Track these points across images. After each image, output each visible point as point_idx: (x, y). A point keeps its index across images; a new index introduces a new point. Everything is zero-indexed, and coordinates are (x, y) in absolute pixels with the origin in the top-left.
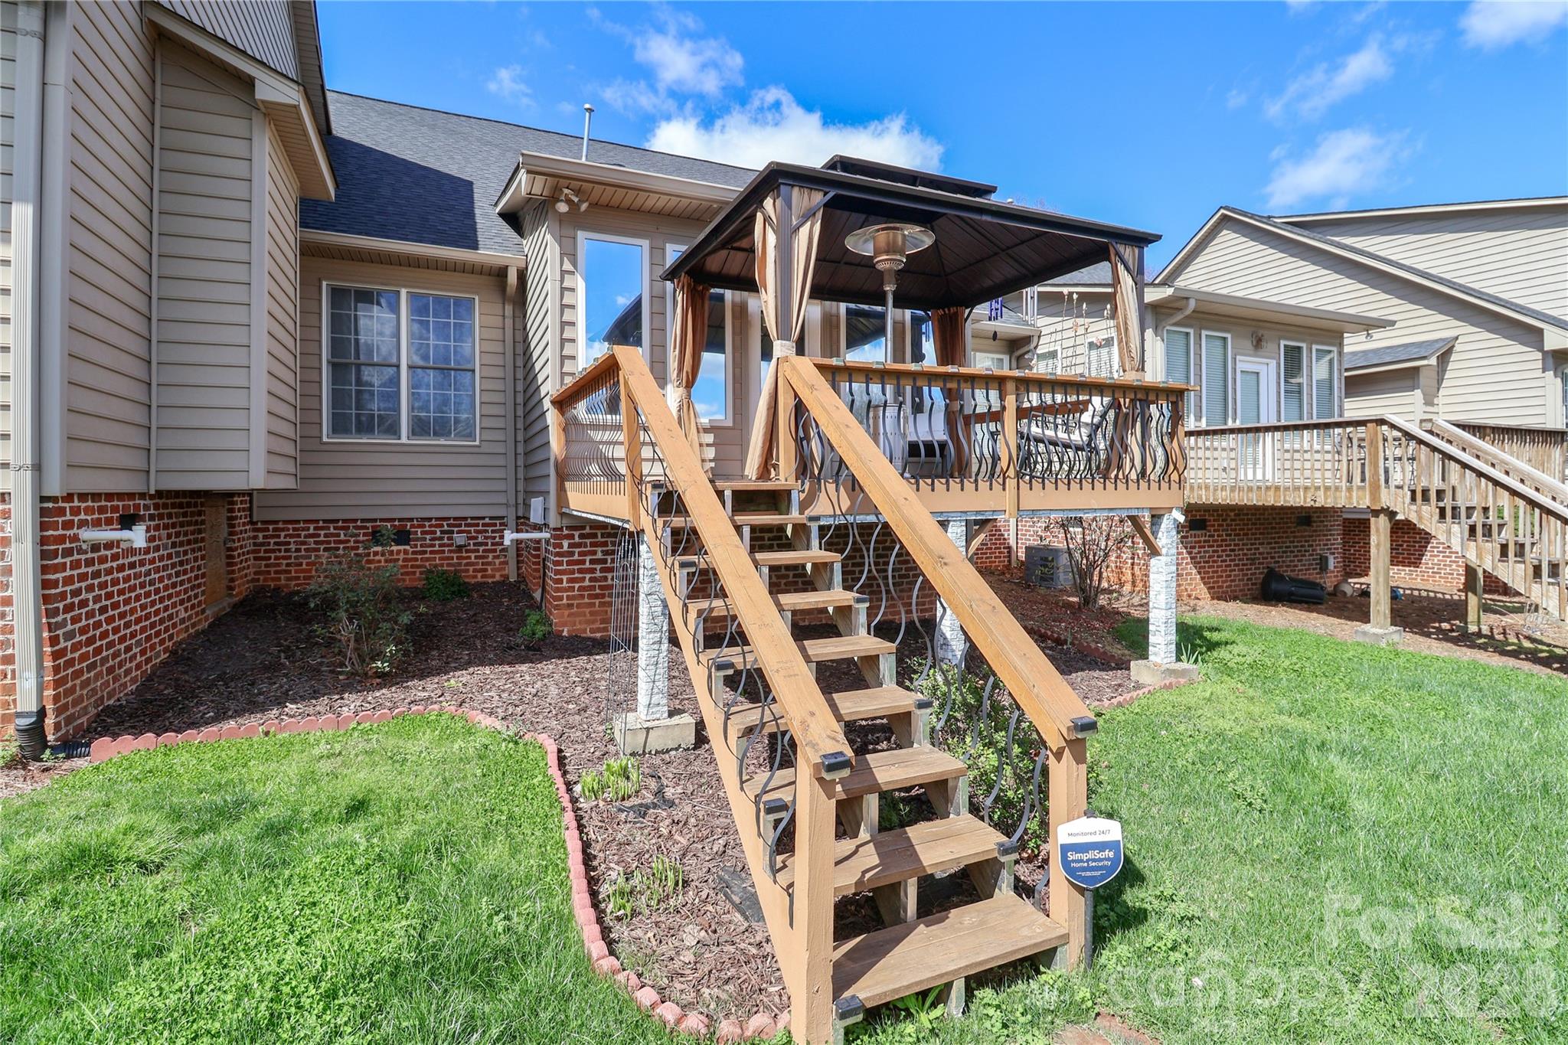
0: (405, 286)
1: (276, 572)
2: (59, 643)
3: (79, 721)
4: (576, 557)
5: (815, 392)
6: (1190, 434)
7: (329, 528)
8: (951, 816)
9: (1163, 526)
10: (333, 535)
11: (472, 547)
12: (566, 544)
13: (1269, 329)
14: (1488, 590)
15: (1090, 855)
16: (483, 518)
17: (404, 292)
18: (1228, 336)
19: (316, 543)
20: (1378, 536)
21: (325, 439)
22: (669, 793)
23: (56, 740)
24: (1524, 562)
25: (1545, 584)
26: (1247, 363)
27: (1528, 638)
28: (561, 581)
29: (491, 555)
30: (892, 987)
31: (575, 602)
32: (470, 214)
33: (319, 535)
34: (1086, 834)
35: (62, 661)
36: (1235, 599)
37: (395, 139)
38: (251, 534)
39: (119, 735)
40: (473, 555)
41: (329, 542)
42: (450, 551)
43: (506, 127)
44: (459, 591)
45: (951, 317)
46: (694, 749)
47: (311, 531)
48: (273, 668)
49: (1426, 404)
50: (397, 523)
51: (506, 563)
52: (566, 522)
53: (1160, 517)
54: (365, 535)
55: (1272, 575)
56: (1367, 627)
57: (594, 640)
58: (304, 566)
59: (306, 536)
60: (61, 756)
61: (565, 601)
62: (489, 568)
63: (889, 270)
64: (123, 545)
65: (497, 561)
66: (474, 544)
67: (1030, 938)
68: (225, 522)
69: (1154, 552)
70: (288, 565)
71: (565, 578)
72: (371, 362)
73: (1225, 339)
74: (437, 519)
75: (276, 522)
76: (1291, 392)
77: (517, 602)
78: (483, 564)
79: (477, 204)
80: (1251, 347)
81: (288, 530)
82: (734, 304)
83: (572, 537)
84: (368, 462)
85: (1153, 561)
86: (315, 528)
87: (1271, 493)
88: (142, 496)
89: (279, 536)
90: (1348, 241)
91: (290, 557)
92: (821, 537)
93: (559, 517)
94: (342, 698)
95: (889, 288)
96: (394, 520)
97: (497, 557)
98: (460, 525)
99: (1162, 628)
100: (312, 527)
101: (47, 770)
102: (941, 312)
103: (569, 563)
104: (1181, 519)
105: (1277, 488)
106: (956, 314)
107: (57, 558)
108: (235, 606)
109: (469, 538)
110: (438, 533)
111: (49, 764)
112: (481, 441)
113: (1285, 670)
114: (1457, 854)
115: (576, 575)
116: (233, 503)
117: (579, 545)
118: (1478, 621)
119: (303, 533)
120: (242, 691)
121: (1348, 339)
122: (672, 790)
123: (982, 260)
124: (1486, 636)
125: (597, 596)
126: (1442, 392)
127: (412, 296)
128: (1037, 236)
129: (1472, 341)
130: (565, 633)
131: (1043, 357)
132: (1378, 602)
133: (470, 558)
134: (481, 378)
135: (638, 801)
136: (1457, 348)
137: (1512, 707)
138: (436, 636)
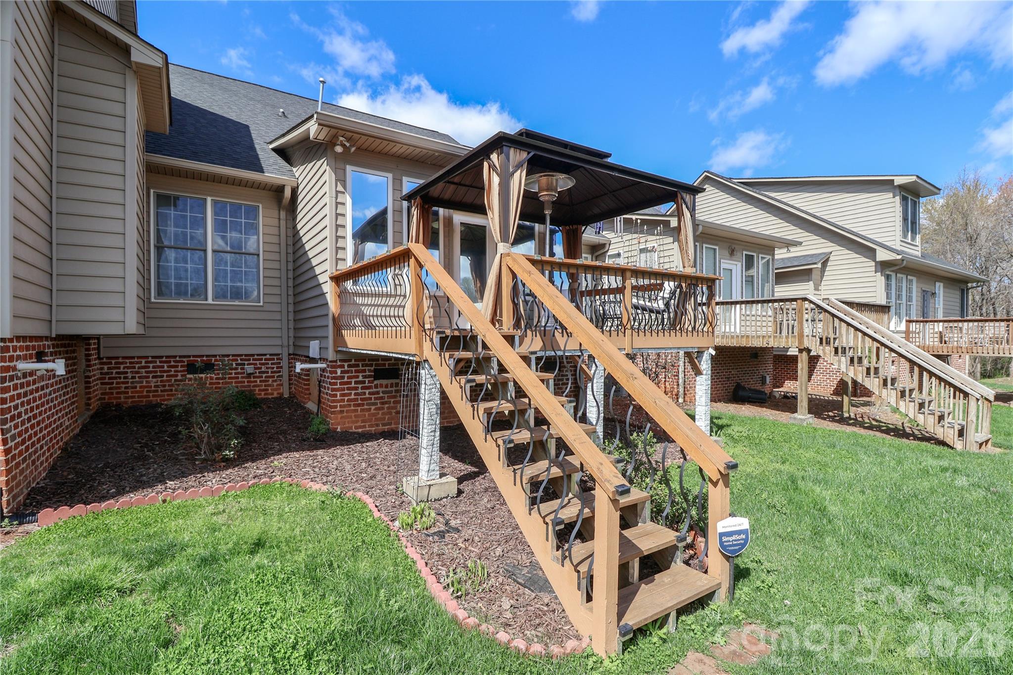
0: (210, 196)
1: (118, 393)
2: (8, 444)
3: (19, 499)
4: (346, 380)
5: (532, 276)
6: (717, 304)
7: (156, 362)
8: (640, 524)
9: (704, 358)
10: (159, 367)
11: (258, 374)
12: (339, 371)
13: (739, 245)
14: (855, 394)
15: (734, 538)
16: (265, 355)
17: (209, 199)
18: (717, 248)
19: (146, 372)
20: (802, 364)
21: (153, 300)
22: (453, 523)
23: (8, 512)
24: (878, 377)
25: (889, 389)
26: (726, 264)
27: (873, 419)
28: (336, 396)
29: (271, 380)
30: (644, 617)
31: (345, 409)
32: (252, 148)
33: (149, 367)
34: (731, 526)
35: (9, 456)
36: (720, 401)
37: (188, 92)
38: (99, 366)
39: (59, 507)
40: (258, 380)
41: (156, 372)
42: (243, 377)
43: (262, 88)
44: (254, 404)
45: (573, 231)
46: (456, 497)
47: (143, 364)
48: (142, 458)
49: (815, 290)
50: (205, 358)
51: (282, 385)
52: (340, 357)
53: (702, 352)
54: (182, 366)
55: (738, 387)
56: (796, 415)
57: (358, 433)
58: (138, 389)
59: (139, 368)
60: (15, 523)
61: (338, 409)
62: (270, 388)
63: (548, 201)
64: (39, 373)
65: (275, 384)
66: (259, 373)
67: (703, 586)
68: (84, 357)
69: (698, 372)
70: (126, 388)
71: (338, 393)
72: (186, 247)
73: (715, 250)
74: (233, 355)
75: (117, 358)
76: (748, 281)
77: (296, 411)
78: (265, 386)
79: (256, 141)
80: (728, 255)
81: (126, 363)
82: (444, 218)
83: (343, 366)
84: (182, 316)
85: (698, 378)
86: (146, 362)
87: (744, 339)
88: (47, 338)
89: (119, 368)
90: (773, 195)
91: (127, 383)
92: (537, 364)
93: (335, 354)
94: (204, 476)
95: (548, 212)
96: (203, 356)
97: (275, 381)
98: (249, 360)
99: (703, 417)
100: (143, 361)
101: (8, 533)
102: (568, 228)
103: (341, 384)
104: (714, 353)
105: (748, 337)
106: (577, 229)
107: (6, 382)
108: (92, 417)
109: (255, 368)
110: (234, 365)
111: (8, 529)
112: (264, 303)
113: (764, 439)
114: (887, 531)
115: (346, 392)
116: (90, 344)
117: (347, 372)
118: (849, 411)
119: (137, 366)
120: (128, 474)
121: (777, 251)
122: (454, 522)
123: (597, 197)
124: (853, 419)
125: (359, 405)
126: (823, 283)
127: (215, 203)
128: (633, 185)
129: (840, 256)
130: (339, 430)
131: (611, 257)
132: (802, 401)
133: (256, 382)
134: (264, 260)
135: (436, 529)
136: (831, 258)
137: (883, 456)
138: (250, 434)
